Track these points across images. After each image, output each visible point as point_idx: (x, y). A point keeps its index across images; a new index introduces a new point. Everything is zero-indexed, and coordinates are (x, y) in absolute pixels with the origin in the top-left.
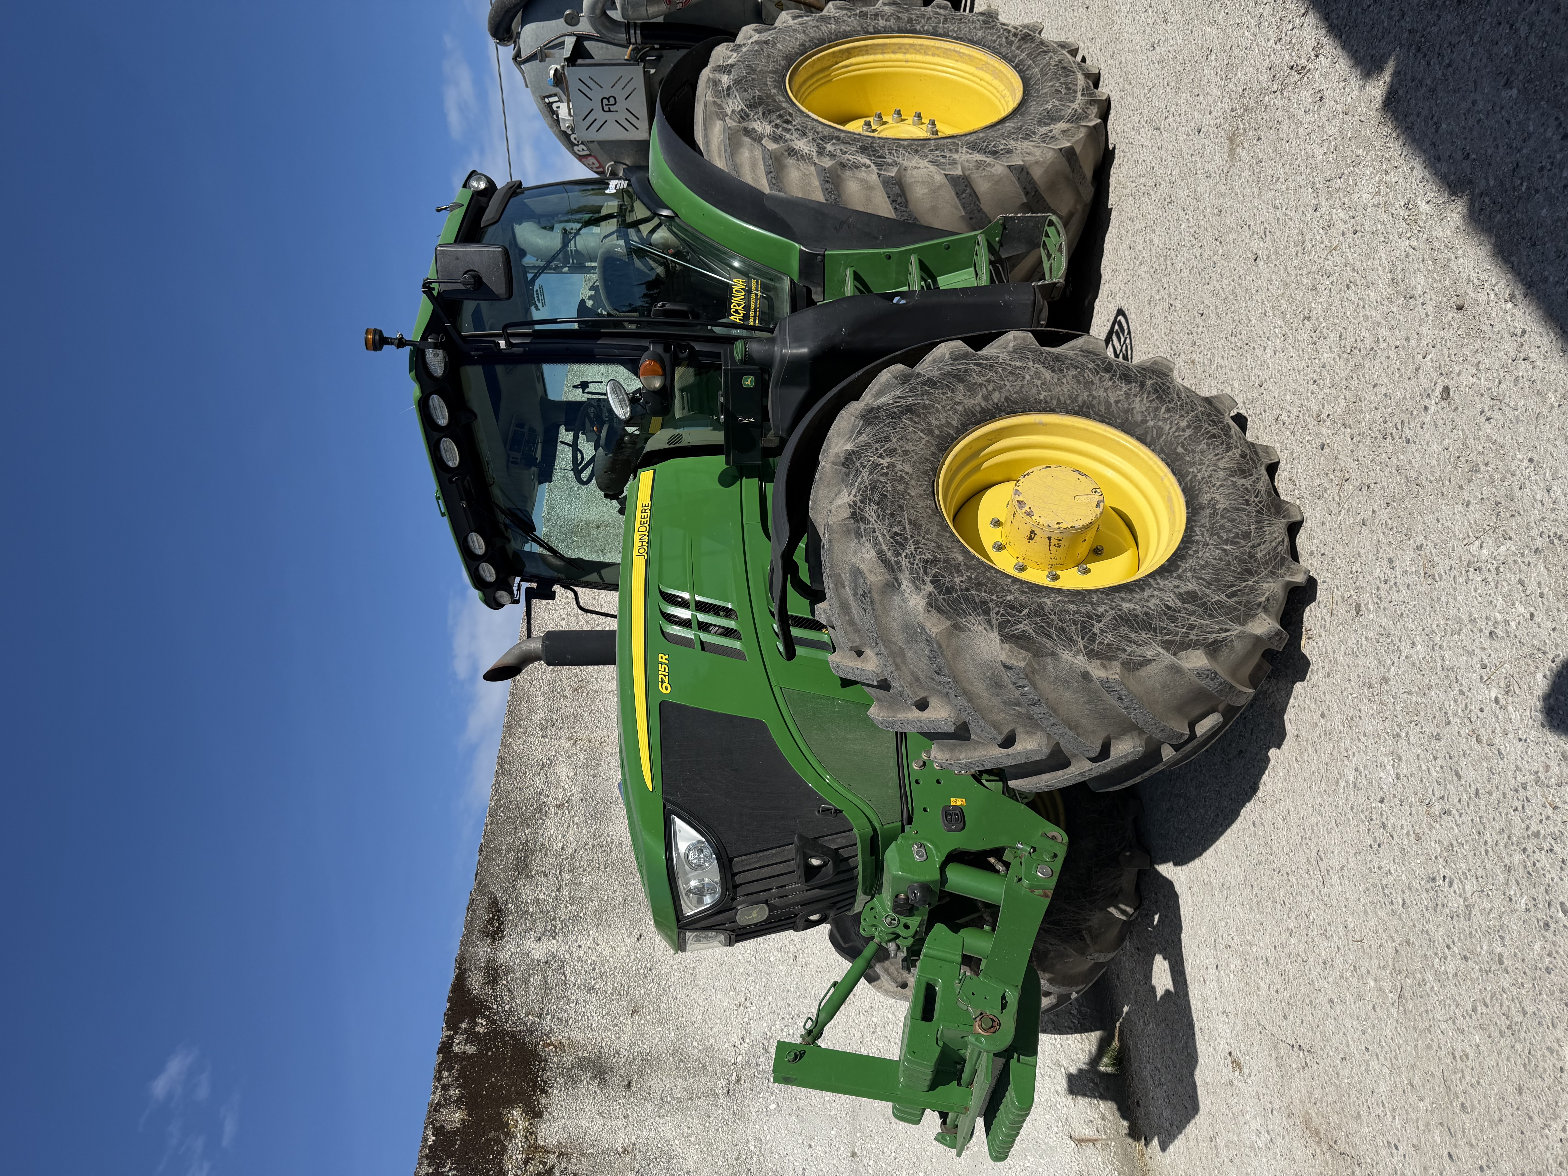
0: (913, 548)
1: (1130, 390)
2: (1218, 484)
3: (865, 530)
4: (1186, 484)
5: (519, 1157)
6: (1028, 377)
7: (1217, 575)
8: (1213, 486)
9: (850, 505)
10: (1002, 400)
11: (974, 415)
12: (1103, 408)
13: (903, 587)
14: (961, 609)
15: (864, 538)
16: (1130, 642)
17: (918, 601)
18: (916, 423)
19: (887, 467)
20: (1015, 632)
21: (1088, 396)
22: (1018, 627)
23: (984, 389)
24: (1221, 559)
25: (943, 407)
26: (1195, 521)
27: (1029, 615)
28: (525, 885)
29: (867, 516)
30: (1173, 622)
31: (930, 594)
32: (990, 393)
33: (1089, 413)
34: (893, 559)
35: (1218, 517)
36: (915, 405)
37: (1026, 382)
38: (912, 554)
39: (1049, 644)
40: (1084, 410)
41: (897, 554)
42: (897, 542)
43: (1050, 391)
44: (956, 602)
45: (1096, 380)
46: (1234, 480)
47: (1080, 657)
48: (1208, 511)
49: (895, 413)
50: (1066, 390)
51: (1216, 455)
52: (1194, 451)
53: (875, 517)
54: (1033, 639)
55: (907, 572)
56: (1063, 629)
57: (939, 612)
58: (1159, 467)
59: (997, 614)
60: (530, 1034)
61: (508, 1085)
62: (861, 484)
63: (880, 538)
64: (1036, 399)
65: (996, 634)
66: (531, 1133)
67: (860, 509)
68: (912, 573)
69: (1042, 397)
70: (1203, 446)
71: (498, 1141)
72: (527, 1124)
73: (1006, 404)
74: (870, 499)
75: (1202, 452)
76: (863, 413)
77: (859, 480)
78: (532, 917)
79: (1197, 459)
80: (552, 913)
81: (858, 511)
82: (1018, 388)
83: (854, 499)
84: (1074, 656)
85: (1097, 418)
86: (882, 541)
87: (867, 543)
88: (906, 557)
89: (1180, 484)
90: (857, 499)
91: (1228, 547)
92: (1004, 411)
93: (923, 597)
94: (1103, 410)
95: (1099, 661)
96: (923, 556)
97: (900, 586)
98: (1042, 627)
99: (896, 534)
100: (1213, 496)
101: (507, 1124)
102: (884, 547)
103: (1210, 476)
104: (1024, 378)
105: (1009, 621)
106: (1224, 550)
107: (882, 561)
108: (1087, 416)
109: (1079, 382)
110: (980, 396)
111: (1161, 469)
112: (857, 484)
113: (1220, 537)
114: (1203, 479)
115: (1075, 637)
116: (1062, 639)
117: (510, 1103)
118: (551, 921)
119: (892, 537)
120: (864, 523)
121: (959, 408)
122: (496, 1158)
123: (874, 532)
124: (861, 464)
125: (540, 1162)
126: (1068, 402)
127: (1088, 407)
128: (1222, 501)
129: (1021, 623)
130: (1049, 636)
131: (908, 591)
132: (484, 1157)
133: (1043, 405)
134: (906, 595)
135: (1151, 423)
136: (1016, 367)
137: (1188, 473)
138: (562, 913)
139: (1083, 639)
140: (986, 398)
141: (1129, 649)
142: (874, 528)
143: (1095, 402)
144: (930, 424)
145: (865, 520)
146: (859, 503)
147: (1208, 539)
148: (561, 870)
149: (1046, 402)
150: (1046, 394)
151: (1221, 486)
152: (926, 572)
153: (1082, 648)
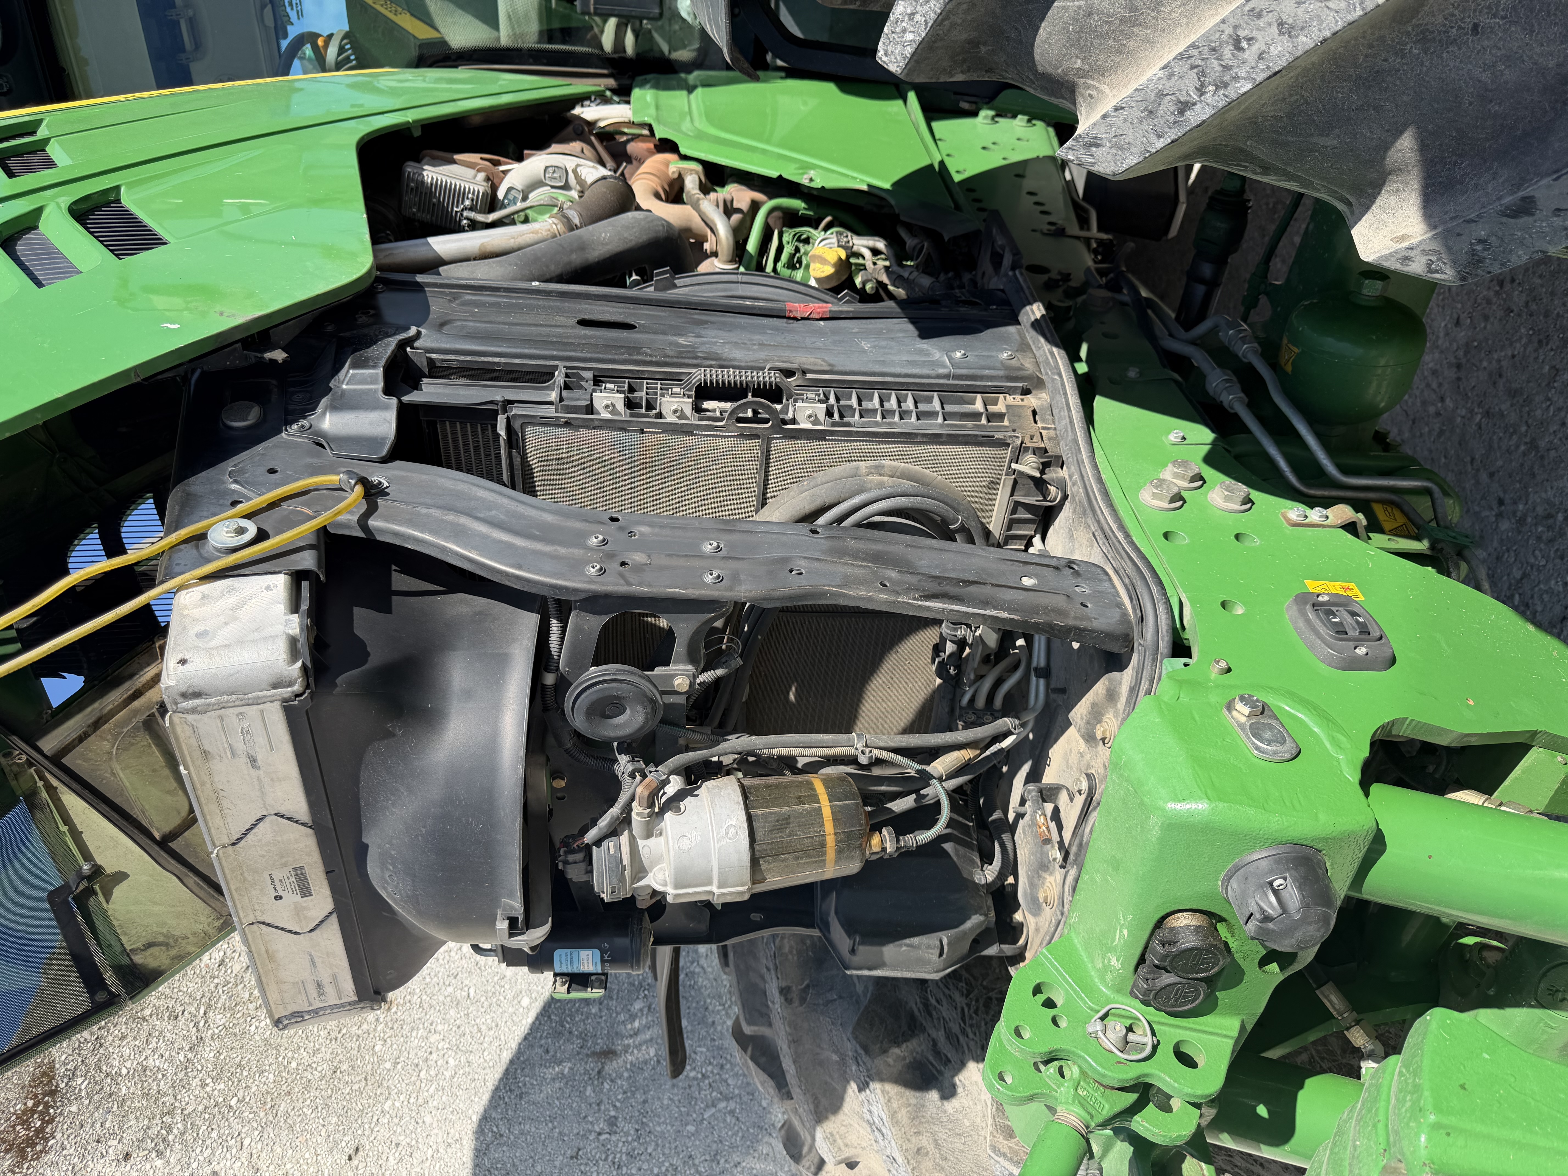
28: (123, 1038)
78: (121, 1105)
80: (169, 1100)
118: (163, 1114)
138: (189, 1100)
148: (209, 1006)
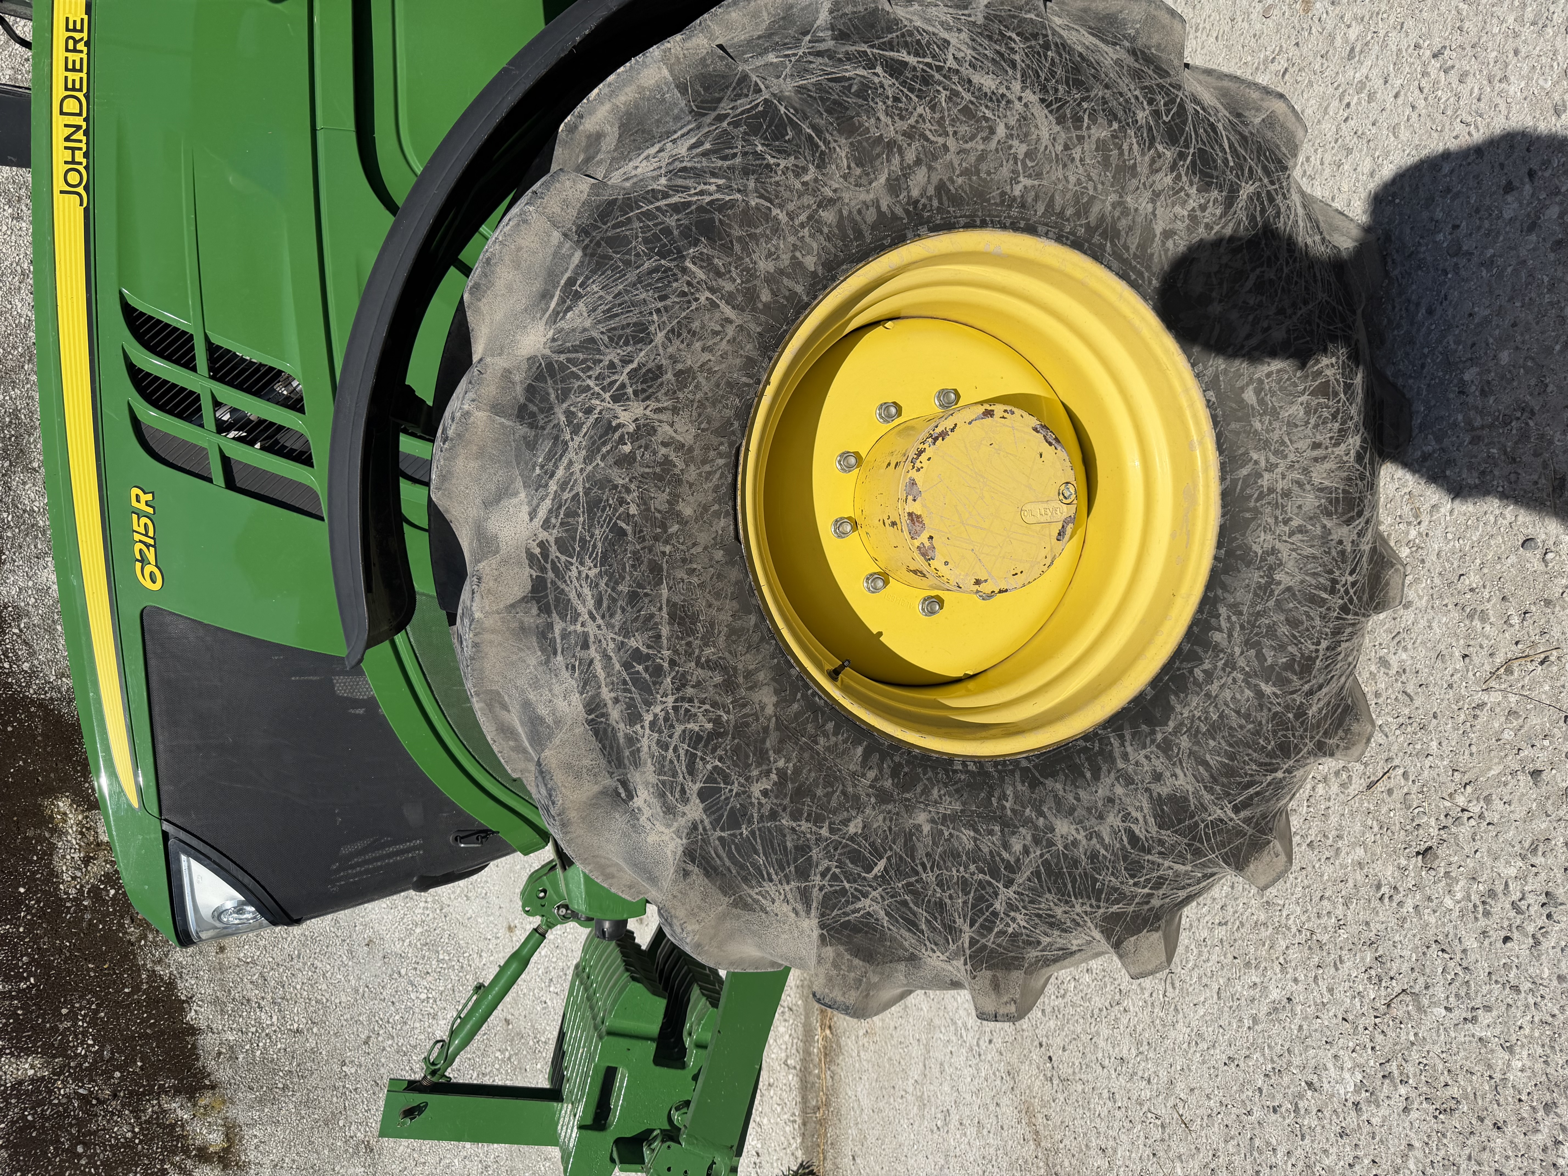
0: (670, 700)
1: (1203, 208)
2: (1295, 523)
3: (565, 636)
4: (1234, 482)
5: (76, 856)
6: (1001, 131)
7: (1232, 757)
8: (1286, 522)
9: (531, 556)
10: (931, 191)
11: (859, 235)
12: (1133, 243)
13: (638, 802)
14: (753, 865)
15: (559, 658)
16: (1051, 925)
17: (666, 838)
18: (719, 274)
19: (635, 437)
20: (851, 918)
21: (1114, 206)
22: (859, 905)
23: (896, 160)
24: (1247, 716)
25: (791, 216)
26: (1224, 587)
27: (883, 879)
29: (573, 595)
30: (1133, 876)
31: (695, 827)
32: (907, 171)
33: (1102, 247)
34: (623, 730)
35: (1271, 603)
36: (722, 207)
37: (993, 145)
38: (666, 719)
39: (908, 939)
40: (1096, 239)
41: (634, 717)
42: (637, 680)
43: (1039, 175)
44: (747, 848)
45: (1143, 163)
46: (1329, 525)
47: (959, 963)
48: (1256, 577)
49: (667, 231)
50: (1072, 179)
51: (1316, 446)
52: (1274, 413)
53: (591, 603)
54: (883, 933)
55: (649, 768)
56: (941, 905)
57: (707, 874)
58: (1195, 416)
59: (823, 875)
60: (69, 703)
61: (46, 771)
62: (563, 486)
63: (598, 666)
64: (1003, 194)
65: (814, 922)
66: (88, 829)
67: (555, 569)
68: (660, 772)
69: (1017, 191)
70: (1296, 410)
71: (41, 839)
72: (80, 817)
73: (935, 203)
74: (583, 540)
75: (1291, 424)
76: (585, 221)
77: (560, 473)
79: (1275, 436)
81: (550, 575)
82: (972, 159)
83: (543, 535)
84: (949, 960)
85: (1115, 264)
86: (601, 674)
87: (565, 674)
88: (653, 724)
89: (1223, 479)
90: (550, 536)
91: (1267, 689)
92: (928, 222)
93: (677, 832)
94: (1133, 248)
95: (989, 974)
96: (691, 726)
97: (630, 797)
98: (905, 903)
99: (638, 657)
100: (1278, 545)
101: (51, 817)
102: (606, 694)
103: (1286, 494)
104: (992, 131)
105: (844, 892)
106: (1260, 694)
107: (596, 733)
108: (1097, 256)
109: (1106, 163)
110: (882, 180)
111: (1197, 423)
112: (553, 486)
113: (1260, 657)
114: (1271, 490)
115: (959, 922)
116: (935, 929)
117: (52, 792)
119: (627, 666)
120: (563, 617)
121: (828, 216)
122: (42, 859)
123: (585, 646)
124: (569, 415)
125: (106, 861)
126: (1069, 212)
127: (1104, 235)
128: (1290, 566)
129: (865, 895)
130: (912, 925)
131: (647, 812)
132: (25, 858)
133: (1014, 212)
134: (643, 819)
135: (1216, 308)
136: (981, 95)
137: (1245, 460)
139: (971, 926)
140: (894, 186)
141: (1045, 940)
142: (586, 635)
143: (1123, 223)
144: (750, 274)
145: (564, 608)
146: (554, 551)
147: (1237, 650)
149: (1023, 206)
150: (1028, 182)
151: (1301, 530)
152: (691, 770)
153: (967, 945)
